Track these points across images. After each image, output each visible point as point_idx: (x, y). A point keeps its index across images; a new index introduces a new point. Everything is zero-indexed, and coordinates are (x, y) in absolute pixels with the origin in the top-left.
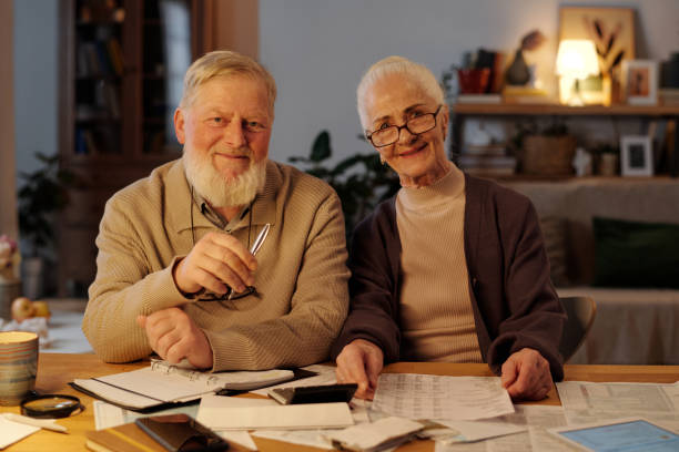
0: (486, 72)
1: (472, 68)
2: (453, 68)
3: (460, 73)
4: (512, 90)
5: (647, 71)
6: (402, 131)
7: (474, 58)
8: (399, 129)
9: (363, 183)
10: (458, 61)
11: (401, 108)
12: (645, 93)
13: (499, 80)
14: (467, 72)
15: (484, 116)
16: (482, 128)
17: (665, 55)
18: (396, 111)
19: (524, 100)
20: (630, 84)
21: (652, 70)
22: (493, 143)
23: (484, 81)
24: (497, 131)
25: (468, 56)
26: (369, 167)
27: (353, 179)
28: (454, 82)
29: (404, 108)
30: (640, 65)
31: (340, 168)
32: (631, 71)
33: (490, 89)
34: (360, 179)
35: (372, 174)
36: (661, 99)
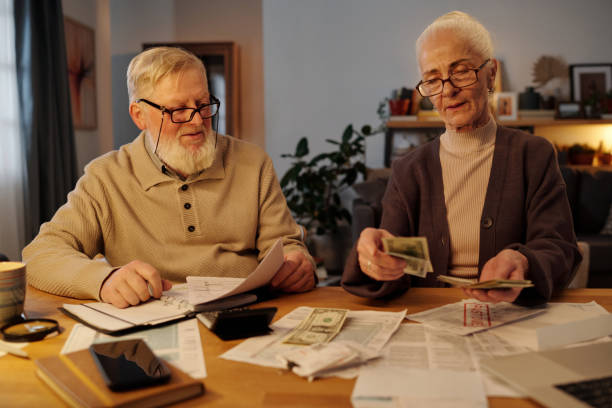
0: (407, 101)
1: (398, 99)
2: (387, 99)
3: (391, 103)
4: (423, 113)
5: (510, 99)
6: (446, 84)
7: (399, 93)
8: (443, 82)
9: (331, 171)
10: (389, 95)
11: (447, 62)
12: (510, 113)
13: (415, 107)
14: (394, 102)
15: (406, 130)
16: (405, 138)
17: (521, 89)
18: (443, 64)
19: (431, 119)
20: (500, 108)
21: (513, 99)
22: (412, 146)
23: (406, 108)
24: (414, 140)
25: (395, 92)
26: (333, 161)
27: (323, 169)
28: (387, 109)
29: (450, 63)
30: (505, 95)
31: (314, 163)
32: (500, 99)
33: (409, 113)
34: (328, 169)
35: (335, 165)
36: (519, 116)
